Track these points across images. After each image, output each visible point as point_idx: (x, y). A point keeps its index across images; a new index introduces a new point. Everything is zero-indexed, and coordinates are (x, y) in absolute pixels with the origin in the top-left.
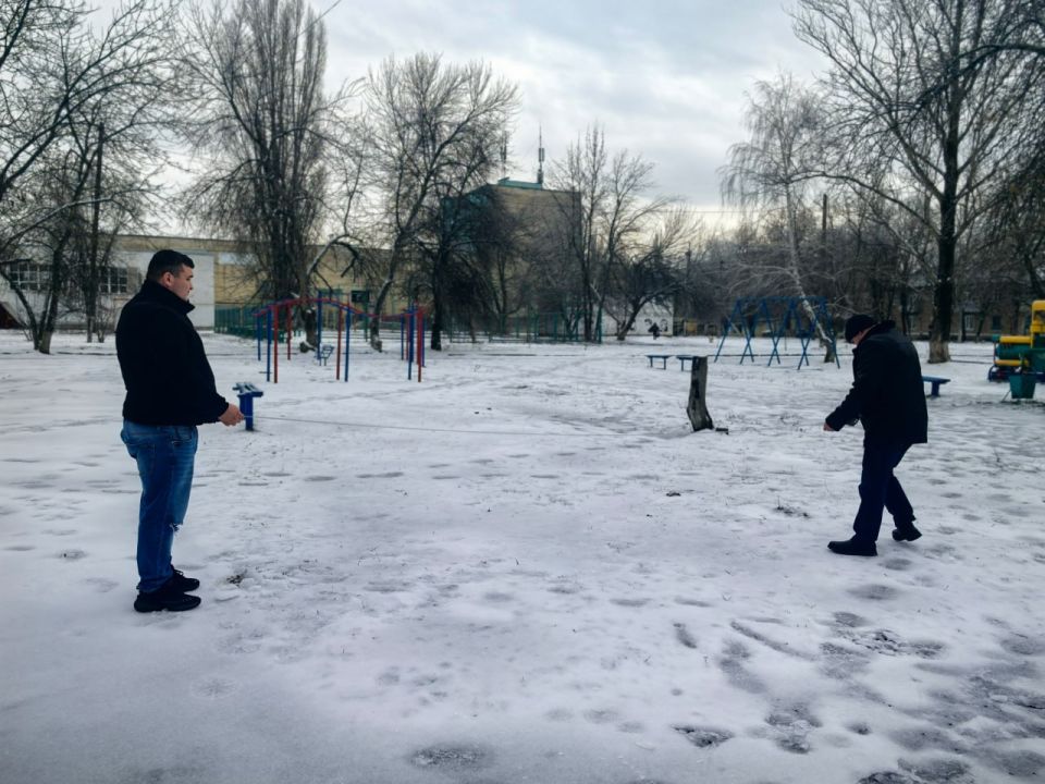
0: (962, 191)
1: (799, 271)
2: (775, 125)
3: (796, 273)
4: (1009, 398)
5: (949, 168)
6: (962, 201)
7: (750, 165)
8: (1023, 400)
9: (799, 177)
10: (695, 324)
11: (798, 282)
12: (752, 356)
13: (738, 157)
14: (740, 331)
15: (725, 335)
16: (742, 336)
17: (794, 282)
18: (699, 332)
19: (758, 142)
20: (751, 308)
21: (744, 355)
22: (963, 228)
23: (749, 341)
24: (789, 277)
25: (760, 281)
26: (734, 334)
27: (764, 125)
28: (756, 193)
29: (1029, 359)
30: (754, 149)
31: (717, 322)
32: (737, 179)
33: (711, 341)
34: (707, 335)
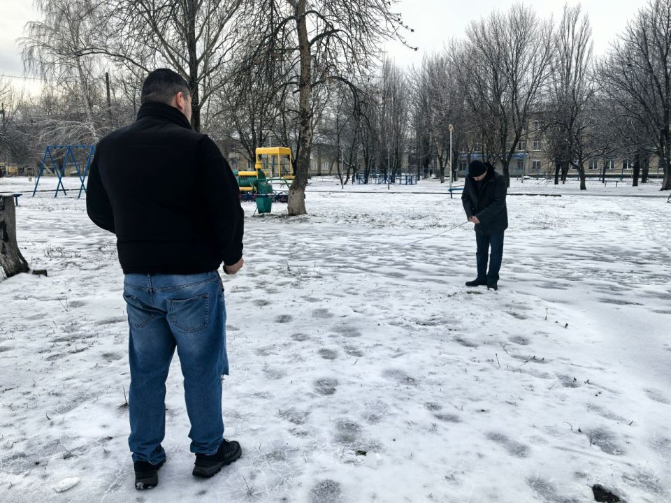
0: (201, 75)
1: (95, 126)
2: (63, 12)
3: (92, 127)
4: (257, 213)
5: (191, 58)
6: (201, 82)
7: (45, 39)
8: (265, 214)
9: (87, 52)
10: (16, 168)
11: (95, 134)
12: (64, 190)
13: (34, 32)
14: (54, 172)
15: (41, 175)
16: (55, 176)
17: (91, 134)
18: (21, 173)
19: (50, 23)
20: (59, 154)
21: (58, 190)
22: (204, 99)
23: (60, 179)
24: (87, 130)
25: (65, 132)
26: (49, 175)
27: (54, 10)
28: (53, 63)
29: (256, 186)
30: (47, 28)
31: (34, 166)
32: (36, 50)
33: (30, 180)
34: (26, 175)
